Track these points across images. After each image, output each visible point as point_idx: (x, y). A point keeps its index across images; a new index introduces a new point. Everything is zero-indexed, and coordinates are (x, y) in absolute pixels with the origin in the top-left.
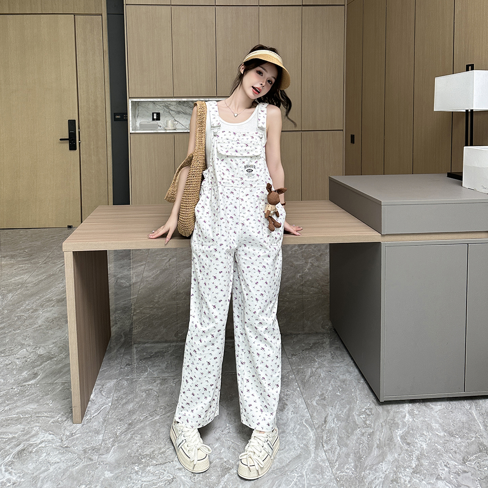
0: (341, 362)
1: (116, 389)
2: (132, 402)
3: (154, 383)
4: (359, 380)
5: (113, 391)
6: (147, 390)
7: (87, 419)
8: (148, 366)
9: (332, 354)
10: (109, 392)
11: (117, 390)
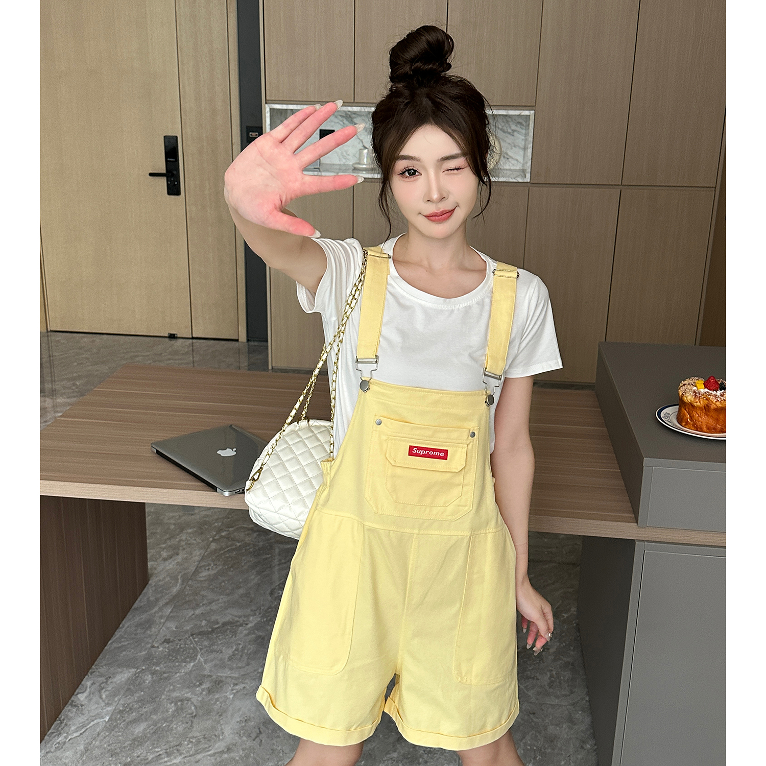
0: (564, 696)
1: (129, 689)
2: (146, 720)
3: (198, 686)
5: (122, 693)
6: (181, 701)
7: (59, 743)
8: (201, 649)
10: (114, 695)
11: (129, 691)
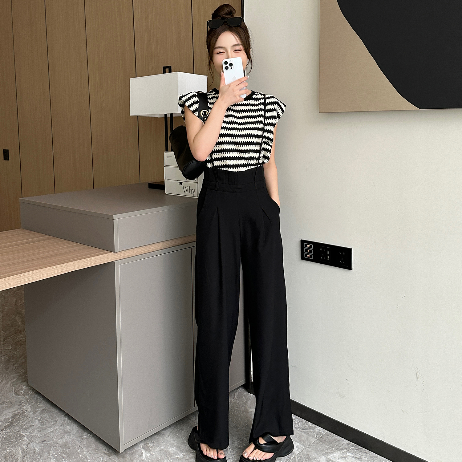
0: (53, 425)
4: (81, 436)
9: (39, 421)
